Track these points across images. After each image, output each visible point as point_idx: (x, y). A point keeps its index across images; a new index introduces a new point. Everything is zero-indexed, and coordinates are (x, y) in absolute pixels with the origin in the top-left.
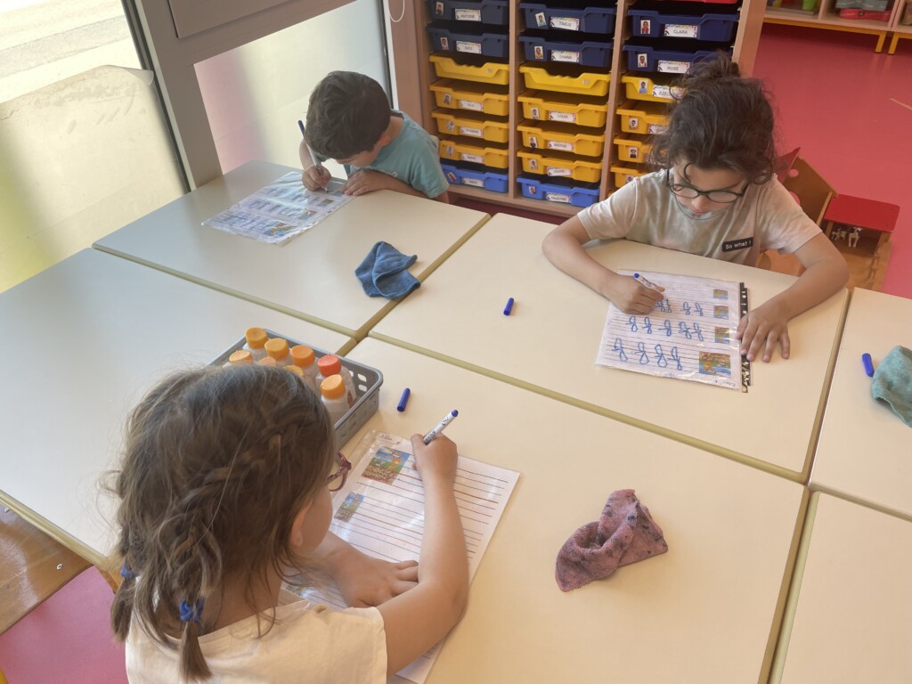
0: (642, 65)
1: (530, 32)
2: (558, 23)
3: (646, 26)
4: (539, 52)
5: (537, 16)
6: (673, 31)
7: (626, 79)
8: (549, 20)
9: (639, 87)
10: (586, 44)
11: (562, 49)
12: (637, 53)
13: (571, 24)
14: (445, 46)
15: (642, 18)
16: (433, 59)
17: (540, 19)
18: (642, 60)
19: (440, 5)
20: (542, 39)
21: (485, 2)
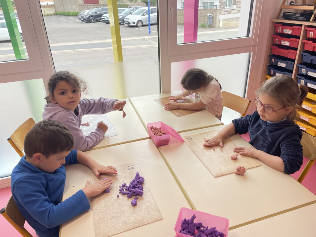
1: (300, 75)
2: (310, 74)
8: (307, 72)
11: (311, 83)
13: (315, 75)
14: (272, 73)
16: (267, 76)
17: (304, 71)
19: (273, 60)
20: (304, 78)
21: (287, 61)
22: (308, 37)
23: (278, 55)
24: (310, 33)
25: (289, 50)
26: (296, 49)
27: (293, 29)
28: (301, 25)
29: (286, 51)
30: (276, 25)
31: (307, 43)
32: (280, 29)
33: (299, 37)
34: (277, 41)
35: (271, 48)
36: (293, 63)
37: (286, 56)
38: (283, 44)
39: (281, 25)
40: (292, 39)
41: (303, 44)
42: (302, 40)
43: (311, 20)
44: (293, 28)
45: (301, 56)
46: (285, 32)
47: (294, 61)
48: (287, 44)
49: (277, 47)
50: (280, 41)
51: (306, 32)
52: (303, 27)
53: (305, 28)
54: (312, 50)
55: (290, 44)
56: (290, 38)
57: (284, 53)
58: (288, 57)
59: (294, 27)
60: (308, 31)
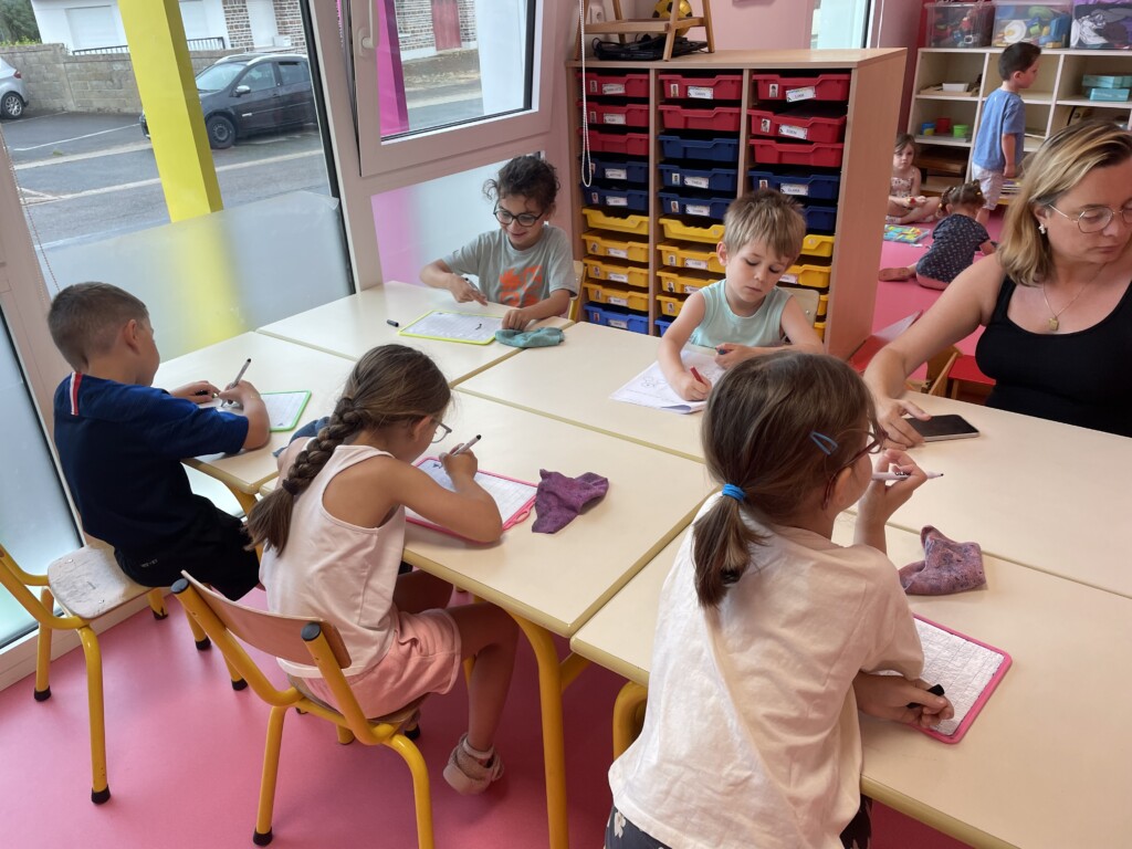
1: (667, 190)
2: (690, 182)
3: (764, 185)
4: (675, 206)
5: (674, 175)
8: (682, 179)
10: (715, 199)
11: (695, 204)
13: (703, 184)
14: (596, 200)
15: (760, 178)
16: (586, 211)
17: (675, 178)
19: (593, 165)
20: (677, 195)
21: (629, 163)
22: (667, 96)
24: (672, 86)
25: (629, 135)
26: (646, 130)
27: (627, 84)
28: (646, 71)
29: (621, 138)
31: (669, 112)
32: (593, 86)
33: (646, 101)
34: (593, 117)
36: (644, 164)
37: (622, 150)
38: (609, 122)
39: (594, 75)
40: (629, 106)
41: (661, 115)
42: (656, 107)
43: (665, 57)
44: (629, 80)
46: (608, 93)
47: (646, 159)
48: (619, 120)
49: (595, 133)
50: (601, 116)
51: (662, 86)
52: (652, 74)
53: (656, 76)
54: (682, 127)
55: (626, 120)
56: (625, 105)
57: (616, 144)
58: (630, 153)
59: (629, 76)
60: (666, 84)
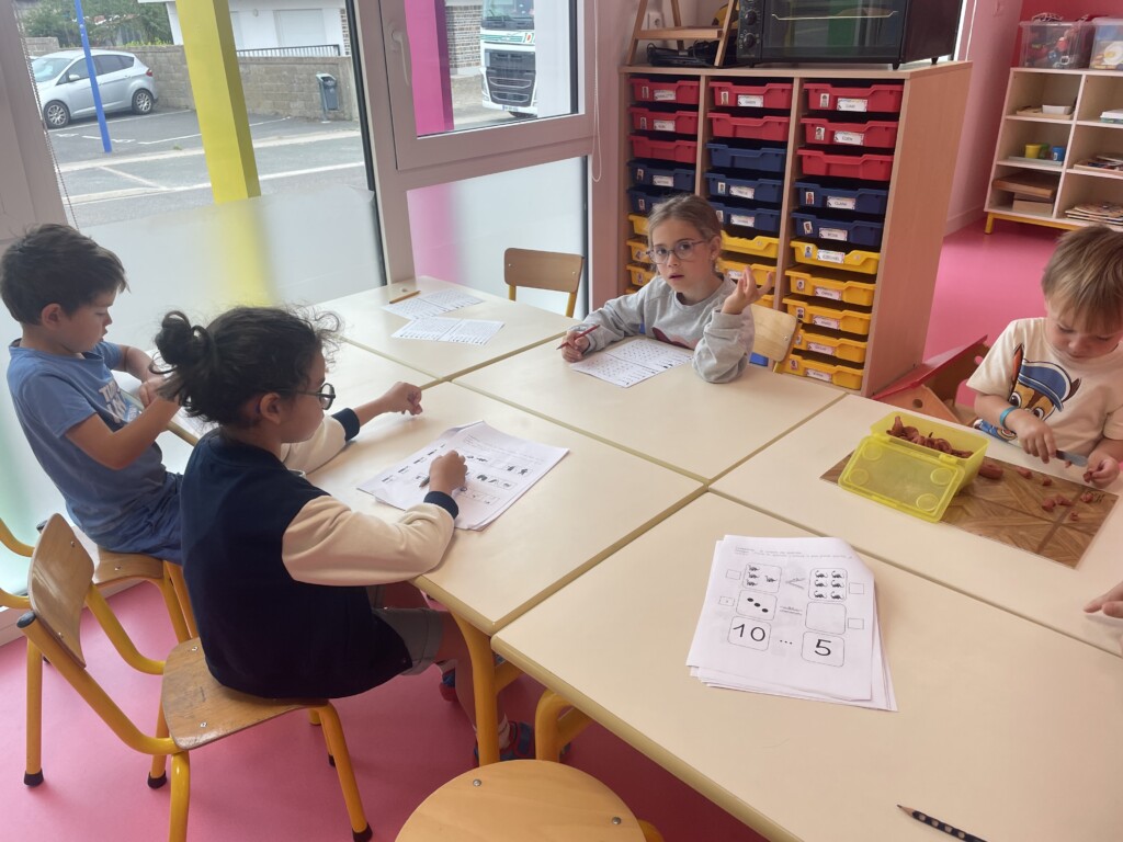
0: (808, 232)
2: (735, 191)
3: (810, 196)
4: (720, 215)
5: (720, 184)
6: (834, 203)
7: (794, 244)
8: (728, 188)
9: (804, 252)
10: (760, 210)
11: (739, 214)
12: (803, 220)
13: (748, 193)
15: (806, 190)
16: (632, 218)
17: (721, 187)
18: (808, 227)
19: (641, 172)
20: (722, 204)
21: (677, 170)
22: (717, 104)
23: (649, 157)
24: (722, 93)
25: (678, 142)
26: (694, 138)
27: (677, 91)
28: (697, 78)
29: (670, 145)
30: (634, 81)
31: (718, 119)
32: (645, 92)
33: (695, 108)
34: (643, 122)
35: (632, 143)
36: (691, 172)
37: (670, 157)
38: (658, 129)
39: (646, 81)
40: (679, 113)
41: (709, 123)
42: (705, 114)
43: (717, 63)
44: (680, 87)
45: (708, 153)
46: (659, 99)
47: (693, 167)
48: (669, 126)
49: (645, 139)
50: (651, 123)
51: (712, 93)
52: (703, 81)
53: (707, 84)
54: (731, 136)
55: (676, 127)
56: (675, 112)
57: (665, 150)
58: (678, 160)
59: (680, 83)
60: (716, 91)
